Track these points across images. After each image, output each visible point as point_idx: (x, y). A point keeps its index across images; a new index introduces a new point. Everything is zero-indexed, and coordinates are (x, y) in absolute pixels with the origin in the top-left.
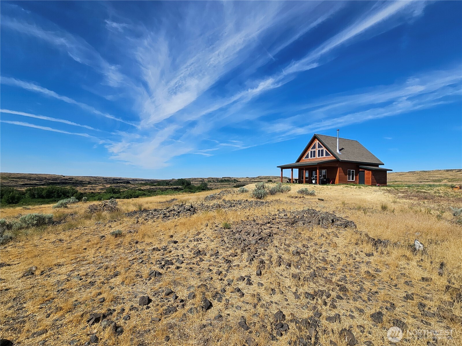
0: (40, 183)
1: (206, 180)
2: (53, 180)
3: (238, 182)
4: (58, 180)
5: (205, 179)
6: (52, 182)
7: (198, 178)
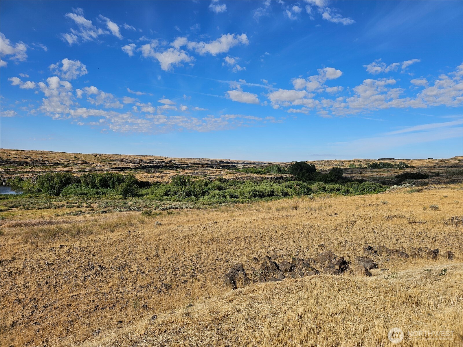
0: (135, 166)
1: (347, 163)
2: (149, 163)
3: (409, 167)
4: (154, 163)
5: (346, 161)
6: (147, 165)
7: (333, 161)
